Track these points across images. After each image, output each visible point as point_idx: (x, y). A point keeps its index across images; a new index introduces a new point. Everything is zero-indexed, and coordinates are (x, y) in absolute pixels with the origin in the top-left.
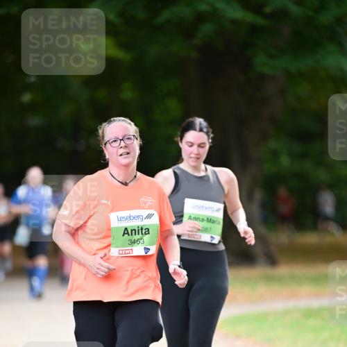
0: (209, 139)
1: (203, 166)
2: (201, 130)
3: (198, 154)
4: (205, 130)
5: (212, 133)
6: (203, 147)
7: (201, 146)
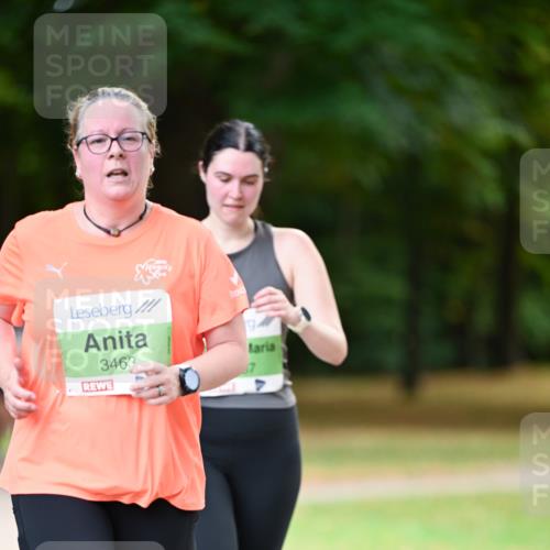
0: (263, 166)
1: (250, 223)
2: (249, 148)
3: (240, 199)
4: (258, 147)
5: (271, 154)
6: (252, 183)
7: (247, 180)
